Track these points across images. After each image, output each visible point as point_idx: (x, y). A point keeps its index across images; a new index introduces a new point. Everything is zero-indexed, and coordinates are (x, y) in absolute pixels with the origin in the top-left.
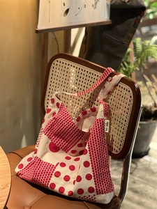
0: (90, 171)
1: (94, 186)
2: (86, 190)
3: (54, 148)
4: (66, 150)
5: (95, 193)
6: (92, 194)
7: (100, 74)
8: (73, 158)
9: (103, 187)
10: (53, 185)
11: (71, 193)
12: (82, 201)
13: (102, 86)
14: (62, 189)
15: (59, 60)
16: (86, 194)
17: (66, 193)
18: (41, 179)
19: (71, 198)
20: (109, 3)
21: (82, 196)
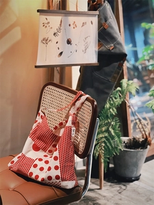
0: (57, 163)
1: (60, 175)
2: (54, 178)
3: (36, 148)
4: (44, 150)
5: (60, 180)
6: (58, 181)
7: (74, 96)
8: (49, 156)
9: (67, 176)
10: (31, 174)
11: (43, 179)
12: (51, 186)
13: (74, 104)
14: (37, 176)
15: (49, 87)
16: (54, 180)
17: (39, 179)
18: (23, 170)
19: (43, 183)
20: (97, 50)
21: (51, 182)
